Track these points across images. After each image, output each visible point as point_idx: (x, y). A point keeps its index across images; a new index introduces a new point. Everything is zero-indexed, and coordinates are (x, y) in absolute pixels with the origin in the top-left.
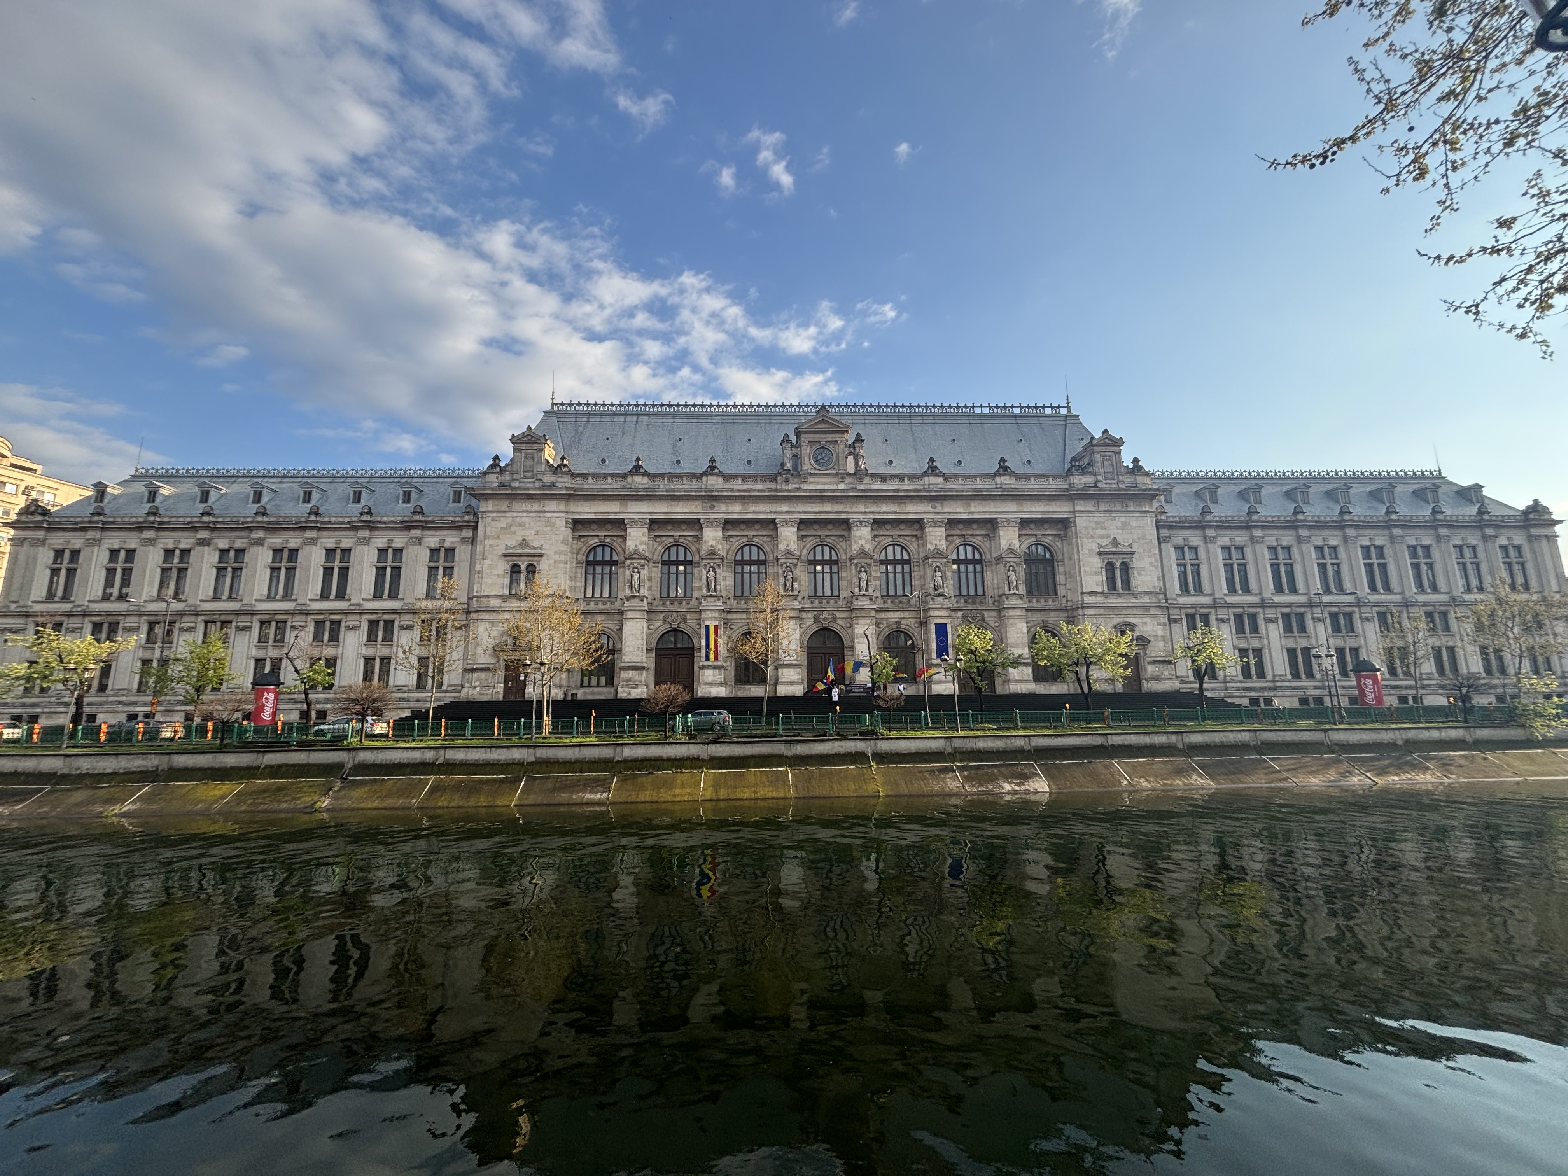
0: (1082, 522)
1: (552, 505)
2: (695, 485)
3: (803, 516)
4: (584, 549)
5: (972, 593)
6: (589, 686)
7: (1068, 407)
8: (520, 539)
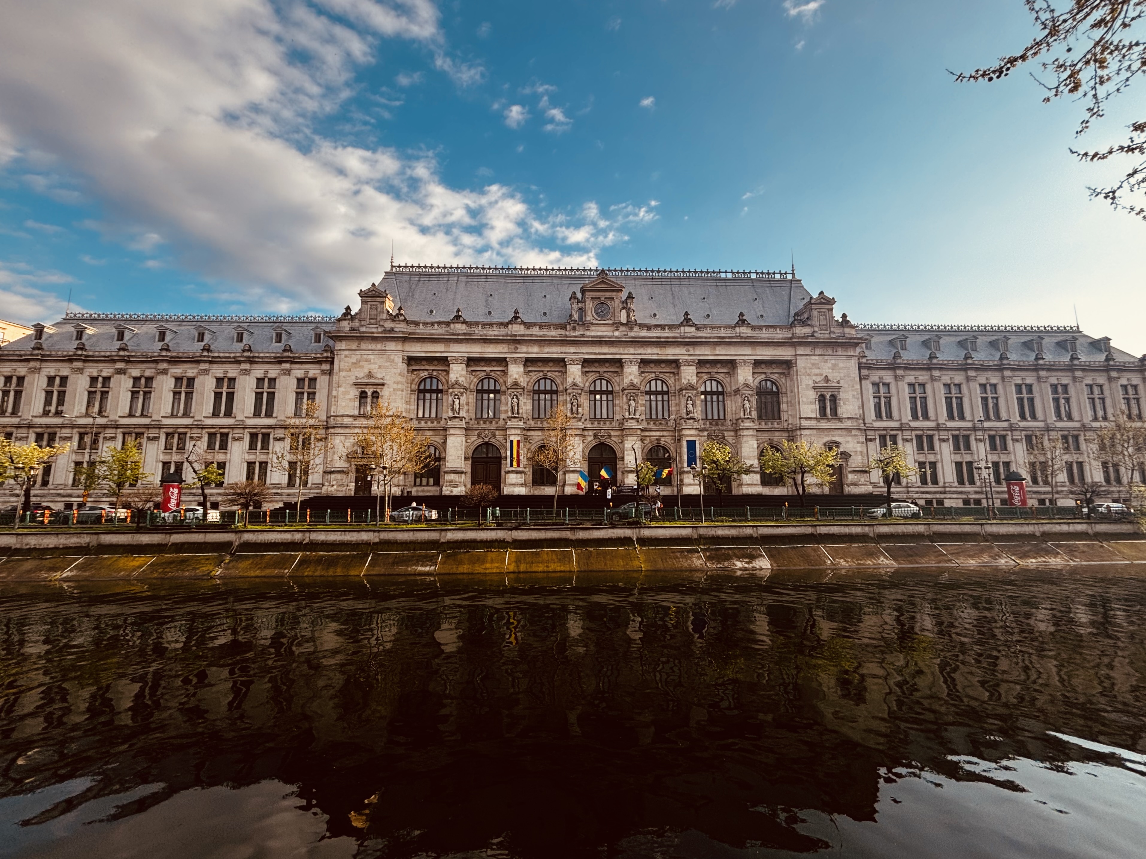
0: (801, 363)
1: (391, 346)
2: (503, 331)
3: (587, 356)
4: (417, 380)
5: (716, 417)
6: (421, 485)
7: (793, 274)
8: (367, 371)
